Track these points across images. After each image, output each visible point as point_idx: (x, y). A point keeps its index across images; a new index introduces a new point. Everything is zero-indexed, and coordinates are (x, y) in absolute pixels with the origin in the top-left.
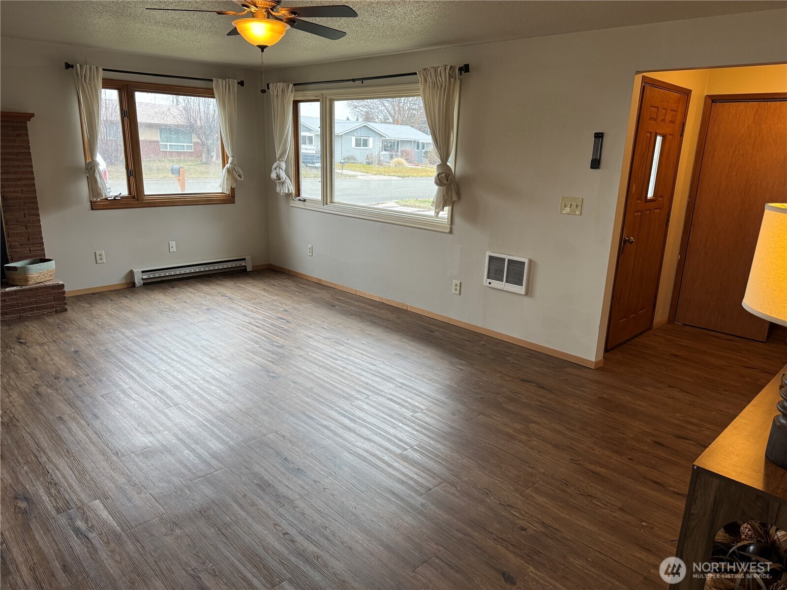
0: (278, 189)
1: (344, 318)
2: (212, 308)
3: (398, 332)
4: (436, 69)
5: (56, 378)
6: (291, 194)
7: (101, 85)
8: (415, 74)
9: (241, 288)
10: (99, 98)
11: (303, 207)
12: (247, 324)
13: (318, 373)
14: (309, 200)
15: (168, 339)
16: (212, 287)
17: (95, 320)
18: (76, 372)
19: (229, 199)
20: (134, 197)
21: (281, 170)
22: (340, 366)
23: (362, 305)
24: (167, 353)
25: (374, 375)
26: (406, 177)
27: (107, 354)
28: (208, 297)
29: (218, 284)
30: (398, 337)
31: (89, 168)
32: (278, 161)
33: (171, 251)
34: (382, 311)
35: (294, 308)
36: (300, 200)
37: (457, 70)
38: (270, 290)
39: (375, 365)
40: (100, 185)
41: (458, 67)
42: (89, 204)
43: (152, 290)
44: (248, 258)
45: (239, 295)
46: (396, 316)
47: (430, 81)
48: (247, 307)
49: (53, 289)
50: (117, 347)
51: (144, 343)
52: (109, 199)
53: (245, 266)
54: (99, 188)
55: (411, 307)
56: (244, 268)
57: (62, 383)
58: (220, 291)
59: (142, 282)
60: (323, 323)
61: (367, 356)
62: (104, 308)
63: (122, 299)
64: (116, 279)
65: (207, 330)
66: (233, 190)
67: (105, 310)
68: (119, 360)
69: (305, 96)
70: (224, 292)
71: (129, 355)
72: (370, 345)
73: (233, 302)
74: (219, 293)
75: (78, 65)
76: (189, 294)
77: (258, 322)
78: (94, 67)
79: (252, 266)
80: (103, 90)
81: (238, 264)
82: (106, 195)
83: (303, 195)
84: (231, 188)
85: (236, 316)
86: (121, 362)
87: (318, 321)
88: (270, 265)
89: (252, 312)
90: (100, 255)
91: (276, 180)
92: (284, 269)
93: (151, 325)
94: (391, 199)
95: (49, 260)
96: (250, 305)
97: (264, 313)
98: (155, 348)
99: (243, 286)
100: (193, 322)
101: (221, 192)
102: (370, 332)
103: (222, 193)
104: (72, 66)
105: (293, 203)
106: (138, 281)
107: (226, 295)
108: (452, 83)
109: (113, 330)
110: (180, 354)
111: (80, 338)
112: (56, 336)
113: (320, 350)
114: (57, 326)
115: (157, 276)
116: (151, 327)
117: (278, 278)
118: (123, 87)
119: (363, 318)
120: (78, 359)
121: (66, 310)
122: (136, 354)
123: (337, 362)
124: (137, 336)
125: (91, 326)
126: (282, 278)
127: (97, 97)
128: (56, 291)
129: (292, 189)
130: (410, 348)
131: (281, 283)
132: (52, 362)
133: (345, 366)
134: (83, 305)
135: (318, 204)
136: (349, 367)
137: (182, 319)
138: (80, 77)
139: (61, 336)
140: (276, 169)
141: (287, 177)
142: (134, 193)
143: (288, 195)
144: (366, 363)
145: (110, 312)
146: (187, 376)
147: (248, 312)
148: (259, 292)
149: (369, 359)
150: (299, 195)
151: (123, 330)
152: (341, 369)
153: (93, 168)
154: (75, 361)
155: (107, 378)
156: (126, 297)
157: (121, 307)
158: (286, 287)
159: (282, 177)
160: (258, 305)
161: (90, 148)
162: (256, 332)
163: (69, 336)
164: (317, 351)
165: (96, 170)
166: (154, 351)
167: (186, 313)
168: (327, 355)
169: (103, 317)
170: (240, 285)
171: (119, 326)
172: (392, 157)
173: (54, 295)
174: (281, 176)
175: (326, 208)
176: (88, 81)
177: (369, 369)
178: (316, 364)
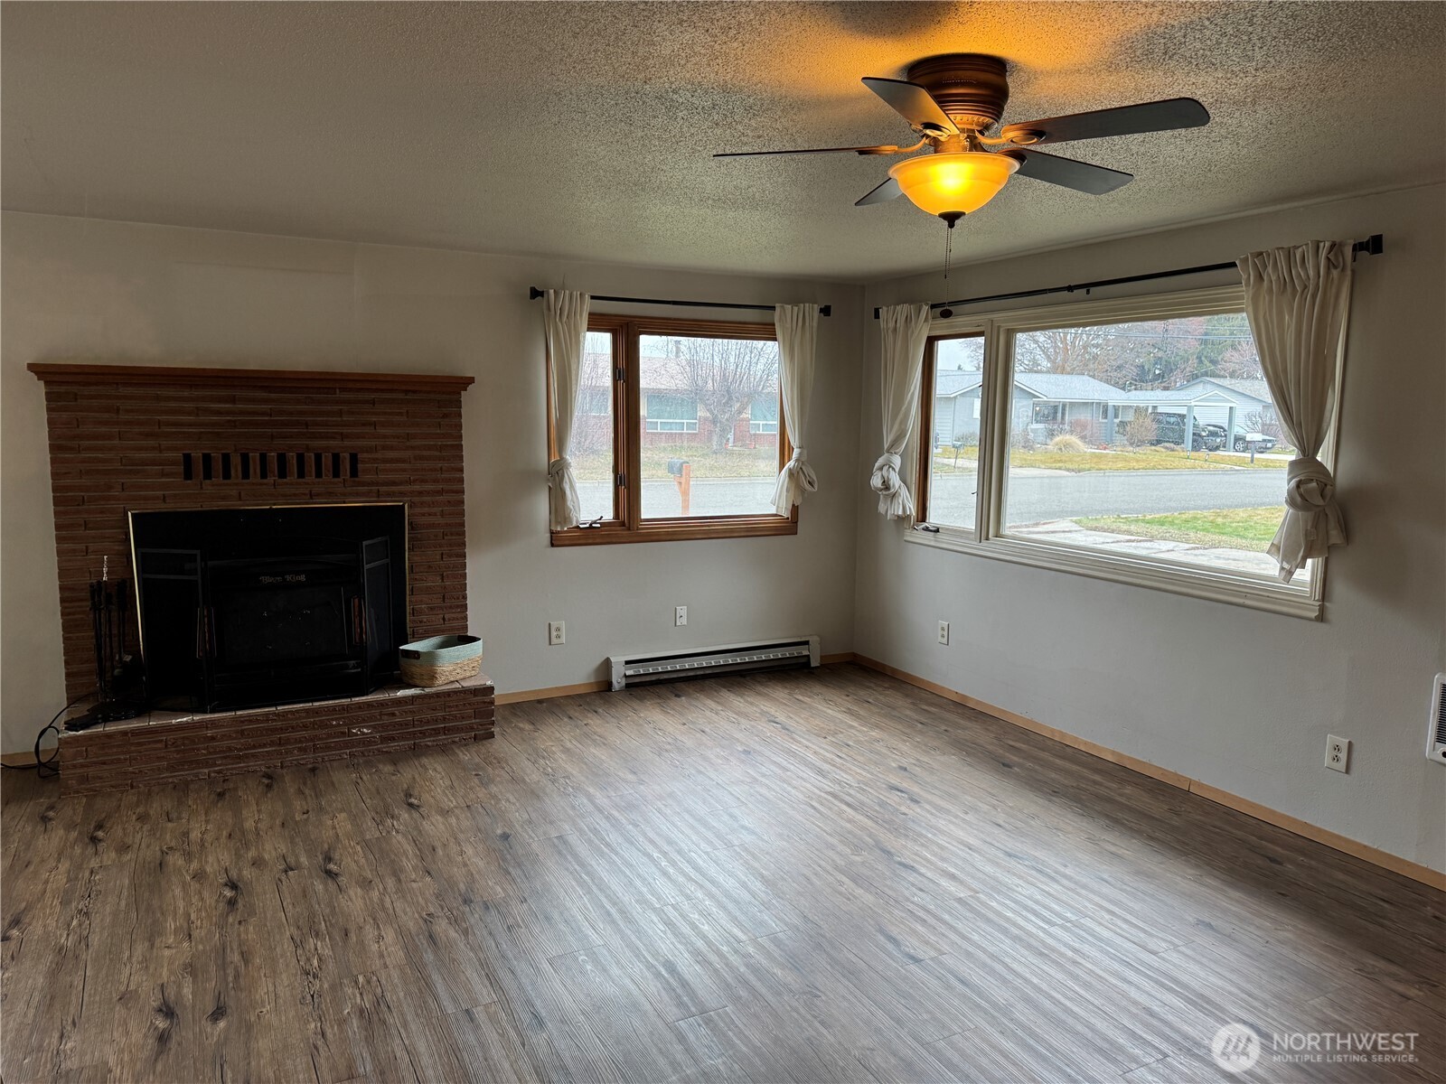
0: (882, 508)
1: (1041, 801)
2: (755, 751)
3: (1186, 854)
4: (1289, 254)
5: (467, 901)
6: (909, 517)
7: (585, 325)
8: (1233, 265)
9: (804, 706)
10: (581, 348)
11: (932, 543)
12: (826, 796)
13: (1014, 959)
14: (947, 529)
15: (676, 819)
16: (749, 699)
17: (542, 761)
18: (503, 889)
19: (787, 526)
20: (623, 524)
21: (891, 470)
22: (1065, 945)
23: (1075, 767)
24: (677, 858)
25: (1163, 985)
26: (1084, 470)
27: (561, 846)
28: (744, 723)
29: (759, 694)
30: (1193, 872)
31: (554, 471)
32: (886, 454)
33: (678, 624)
34: (1128, 790)
35: (919, 763)
36: (927, 529)
37: (1348, 251)
38: (861, 713)
39: (1155, 953)
40: (569, 503)
41: (1352, 242)
42: (548, 535)
43: (641, 699)
44: (814, 640)
45: (802, 721)
46: (1166, 807)
47: (1274, 278)
48: (822, 751)
49: (475, 696)
50: (581, 831)
51: (631, 826)
52: (581, 526)
53: (808, 656)
54: (569, 508)
55: (1200, 785)
56: (804, 660)
57: (476, 916)
58: (765, 709)
59: (623, 682)
60: (994, 812)
61: (1126, 921)
62: (558, 735)
63: (589, 715)
64: (579, 675)
65: (750, 805)
66: (795, 509)
67: (558, 740)
68: (582, 865)
69: (952, 327)
70: (772, 711)
71: (602, 854)
72: (1125, 887)
73: (793, 739)
74: (763, 713)
75: (552, 291)
76: (708, 713)
77: (850, 795)
78: (576, 294)
79: (821, 657)
80: (589, 335)
81: (795, 651)
82: (577, 521)
83: (934, 518)
84: (793, 505)
85: (801, 774)
86: (588, 874)
87: (980, 804)
88: (855, 655)
89: (834, 766)
90: (558, 629)
91: (881, 490)
92: (884, 666)
93: (641, 782)
94: (1062, 514)
95: (474, 639)
96: (826, 747)
97: (859, 771)
98: (652, 842)
99: (806, 699)
100: (720, 782)
101: (774, 512)
102: (1113, 849)
103: (776, 515)
104: (541, 294)
105: (910, 536)
106: (617, 680)
107: (777, 720)
108: (1336, 282)
109: (573, 788)
110: (701, 863)
111: (514, 804)
112: (472, 796)
113: (1004, 890)
114: (475, 770)
115: (651, 671)
116: (642, 787)
117: (872, 685)
118: (622, 326)
119: (1086, 806)
120: (508, 856)
121: (492, 735)
122: (617, 854)
123: (1052, 930)
124: (617, 807)
125: (533, 776)
126: (881, 686)
127: (576, 343)
128: (479, 698)
129: (912, 508)
130: (1234, 909)
131: (881, 698)
132: (460, 857)
133: (1077, 945)
134: (521, 725)
135: (967, 538)
136: (1086, 948)
137: (700, 772)
138: (553, 312)
139: (481, 793)
140: (881, 469)
141: (902, 484)
142: (623, 515)
143: (902, 520)
144: (1132, 945)
145: (569, 745)
146: (719, 927)
147: (826, 767)
148: (840, 716)
149: (1134, 931)
150: (924, 519)
151: (591, 790)
152: (1070, 954)
153: (560, 472)
154: (503, 861)
155: (561, 913)
156: (596, 712)
157: (586, 735)
158: (894, 709)
159: (894, 485)
160: (844, 750)
161: (558, 436)
162: (849, 821)
163: (494, 797)
164: (999, 892)
165: (566, 475)
166: (650, 849)
167: (705, 759)
168: (1026, 908)
169: (556, 756)
170: (801, 698)
171: (583, 779)
172: (1051, 434)
173: (475, 707)
174: (891, 483)
175: (986, 548)
176: (565, 319)
177: (1142, 963)
178: (1005, 931)
